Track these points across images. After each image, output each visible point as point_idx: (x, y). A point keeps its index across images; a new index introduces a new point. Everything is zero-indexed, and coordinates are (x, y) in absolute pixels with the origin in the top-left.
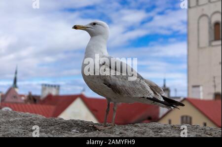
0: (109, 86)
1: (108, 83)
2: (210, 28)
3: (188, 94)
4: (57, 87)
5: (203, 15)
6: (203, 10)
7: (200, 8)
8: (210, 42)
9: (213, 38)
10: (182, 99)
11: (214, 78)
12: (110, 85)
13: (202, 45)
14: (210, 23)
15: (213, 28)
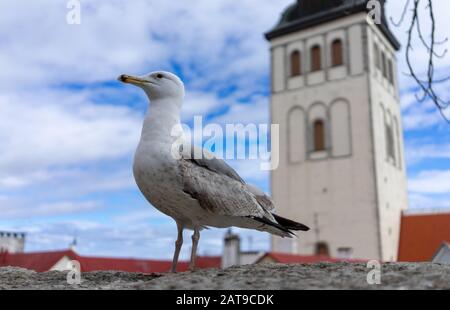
0: (195, 195)
1: (193, 189)
2: (307, 129)
3: (272, 245)
4: (20, 237)
5: (296, 107)
6: (295, 98)
7: (289, 96)
8: (308, 153)
9: (312, 147)
10: (261, 254)
11: (316, 215)
12: (196, 193)
13: (294, 158)
14: (307, 120)
15: (312, 128)
